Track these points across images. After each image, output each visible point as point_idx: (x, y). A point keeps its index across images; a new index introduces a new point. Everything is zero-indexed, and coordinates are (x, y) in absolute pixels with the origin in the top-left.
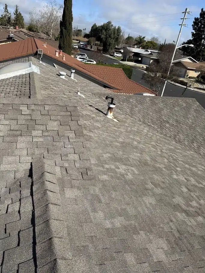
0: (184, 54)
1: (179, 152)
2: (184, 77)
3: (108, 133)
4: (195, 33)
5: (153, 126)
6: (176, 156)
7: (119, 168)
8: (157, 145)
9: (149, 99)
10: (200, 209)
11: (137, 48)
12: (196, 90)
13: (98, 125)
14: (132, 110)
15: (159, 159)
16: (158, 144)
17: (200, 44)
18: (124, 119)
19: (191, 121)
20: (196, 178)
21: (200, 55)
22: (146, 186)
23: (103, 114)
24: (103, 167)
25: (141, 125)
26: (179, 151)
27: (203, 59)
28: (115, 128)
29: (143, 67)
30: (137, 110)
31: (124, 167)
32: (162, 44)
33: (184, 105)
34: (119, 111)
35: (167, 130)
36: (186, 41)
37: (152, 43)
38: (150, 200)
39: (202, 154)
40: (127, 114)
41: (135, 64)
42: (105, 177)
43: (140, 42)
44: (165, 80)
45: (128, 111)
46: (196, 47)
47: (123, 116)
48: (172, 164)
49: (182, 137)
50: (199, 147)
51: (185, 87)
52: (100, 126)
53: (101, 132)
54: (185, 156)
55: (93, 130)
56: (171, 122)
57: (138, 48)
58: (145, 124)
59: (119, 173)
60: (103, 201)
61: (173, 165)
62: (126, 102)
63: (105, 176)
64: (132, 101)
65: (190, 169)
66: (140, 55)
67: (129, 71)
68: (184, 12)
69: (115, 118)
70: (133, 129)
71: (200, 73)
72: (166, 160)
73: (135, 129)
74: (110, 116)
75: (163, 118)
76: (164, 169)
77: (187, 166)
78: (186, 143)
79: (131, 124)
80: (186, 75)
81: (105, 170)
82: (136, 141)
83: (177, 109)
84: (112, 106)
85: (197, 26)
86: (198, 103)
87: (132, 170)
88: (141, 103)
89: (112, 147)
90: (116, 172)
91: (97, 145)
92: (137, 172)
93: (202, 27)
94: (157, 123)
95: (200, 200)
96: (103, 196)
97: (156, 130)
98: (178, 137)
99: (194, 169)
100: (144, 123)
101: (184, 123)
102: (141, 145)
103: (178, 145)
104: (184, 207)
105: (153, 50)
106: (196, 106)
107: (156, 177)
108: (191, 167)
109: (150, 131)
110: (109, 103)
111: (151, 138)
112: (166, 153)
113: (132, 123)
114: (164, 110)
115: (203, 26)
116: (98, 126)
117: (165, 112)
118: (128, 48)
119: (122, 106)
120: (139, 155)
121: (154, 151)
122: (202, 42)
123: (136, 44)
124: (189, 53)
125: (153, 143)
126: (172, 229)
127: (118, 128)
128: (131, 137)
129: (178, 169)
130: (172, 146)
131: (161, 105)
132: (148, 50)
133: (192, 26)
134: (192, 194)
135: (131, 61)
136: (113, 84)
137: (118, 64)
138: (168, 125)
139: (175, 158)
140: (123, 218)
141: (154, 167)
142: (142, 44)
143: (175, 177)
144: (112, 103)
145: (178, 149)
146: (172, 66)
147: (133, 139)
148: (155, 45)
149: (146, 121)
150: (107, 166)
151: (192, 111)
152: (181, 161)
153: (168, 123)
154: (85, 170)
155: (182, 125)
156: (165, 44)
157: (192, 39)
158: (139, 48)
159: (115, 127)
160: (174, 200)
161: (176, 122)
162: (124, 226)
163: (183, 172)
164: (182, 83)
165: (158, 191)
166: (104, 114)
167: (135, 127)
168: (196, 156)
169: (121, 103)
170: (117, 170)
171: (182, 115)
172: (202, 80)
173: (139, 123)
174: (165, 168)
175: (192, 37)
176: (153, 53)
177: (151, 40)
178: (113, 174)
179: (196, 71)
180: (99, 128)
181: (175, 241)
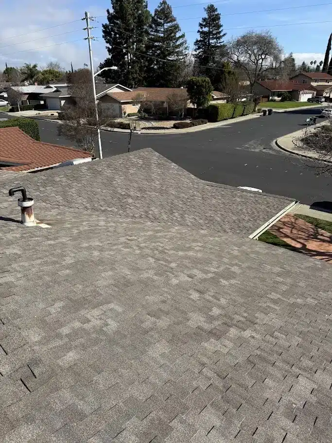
0: (107, 82)
1: (162, 237)
2: (121, 117)
3: (40, 258)
4: (110, 47)
5: (109, 209)
6: (162, 245)
7: (89, 321)
8: (129, 240)
9: (86, 168)
10: (225, 316)
11: (29, 85)
12: (144, 131)
13: (15, 251)
14: (64, 194)
15: (141, 263)
16: (129, 238)
17: (124, 63)
18: (58, 217)
19: (158, 183)
20: (199, 266)
21: (131, 79)
22: (143, 326)
23: (15, 223)
24: (59, 336)
25: (90, 215)
26: (160, 234)
27: (135, 84)
28: (49, 242)
29: (53, 114)
30: (73, 192)
31: (96, 312)
32: (68, 72)
33: (141, 162)
34: (44, 204)
35: (132, 208)
36: (103, 62)
37: (51, 73)
38: (159, 349)
39: (189, 224)
40: (60, 204)
41: (37, 112)
42: (71, 356)
43: (31, 75)
44: (96, 127)
45: (59, 198)
46: (120, 68)
47: (54, 212)
48: (162, 262)
49: (156, 211)
50: (182, 217)
51: (129, 131)
52: (19, 253)
53: (26, 264)
54: (171, 239)
55: (9, 268)
56: (132, 193)
57: (31, 84)
58: (97, 211)
59: (92, 330)
60: (87, 410)
61: (164, 263)
62: (50, 185)
63: (71, 354)
64: (58, 179)
65: (187, 257)
66: (40, 95)
67: (31, 128)
68: (84, 19)
69: (42, 221)
70: (81, 229)
71: (139, 105)
72: (152, 260)
73: (85, 227)
74: (31, 221)
75: (120, 191)
76: (156, 278)
77: (181, 253)
78: (165, 217)
79: (73, 220)
80: (123, 112)
81: (67, 340)
82: (95, 249)
83: (133, 172)
84: (27, 204)
85: (111, 37)
86: (157, 154)
87: (111, 310)
88: (77, 179)
89: (59, 283)
90: (87, 333)
91: (29, 297)
92: (120, 310)
93: (117, 38)
94: (114, 202)
95: (219, 300)
96: (83, 399)
97: (117, 213)
98: (150, 212)
99: (191, 253)
100: (94, 209)
101: (150, 190)
102: (107, 253)
103: (155, 224)
104: (207, 326)
105: (58, 84)
106: (155, 158)
107: (150, 298)
108: (186, 253)
109: (110, 219)
110: (19, 200)
111: (115, 231)
112: (147, 247)
113: (74, 217)
114: (116, 179)
115: (118, 36)
116: (16, 254)
117: (119, 181)
118: (13, 88)
119: (45, 194)
120: (110, 273)
121: (130, 253)
122: (126, 59)
123: (26, 79)
124: (113, 78)
125: (123, 239)
126: (210, 379)
127: (55, 238)
128: (85, 245)
129: (173, 265)
130: (148, 231)
131: (108, 172)
132: (51, 85)
133: (103, 37)
134: (207, 297)
135: (29, 108)
136: (12, 157)
137: (6, 119)
138: (130, 201)
139: (160, 248)
140: (134, 419)
141: (140, 281)
142: (35, 77)
143: (174, 281)
144: (25, 198)
145: (159, 231)
146: (98, 104)
147: (89, 248)
148: (57, 75)
149: (96, 205)
150: (65, 331)
151: (154, 167)
152: (171, 249)
153: (129, 196)
154: (26, 369)
155: (150, 193)
156: (74, 70)
157: (110, 57)
158: (33, 84)
159: (48, 239)
160: (190, 323)
161: (139, 191)
162: (144, 433)
163: (182, 267)
164: (122, 126)
165: (163, 323)
166: (18, 221)
167: (84, 224)
168: (184, 231)
169: (42, 189)
170: (86, 326)
171: (142, 177)
172: (147, 116)
173: (85, 212)
174: (156, 274)
175: (110, 55)
176: (59, 89)
177: (48, 69)
178: (82, 340)
179: (133, 103)
180: (20, 256)
181: (222, 397)
